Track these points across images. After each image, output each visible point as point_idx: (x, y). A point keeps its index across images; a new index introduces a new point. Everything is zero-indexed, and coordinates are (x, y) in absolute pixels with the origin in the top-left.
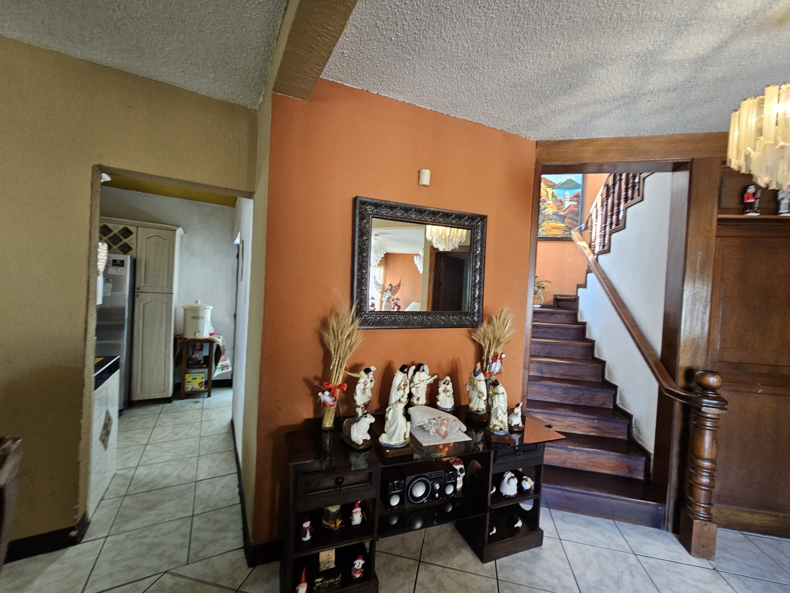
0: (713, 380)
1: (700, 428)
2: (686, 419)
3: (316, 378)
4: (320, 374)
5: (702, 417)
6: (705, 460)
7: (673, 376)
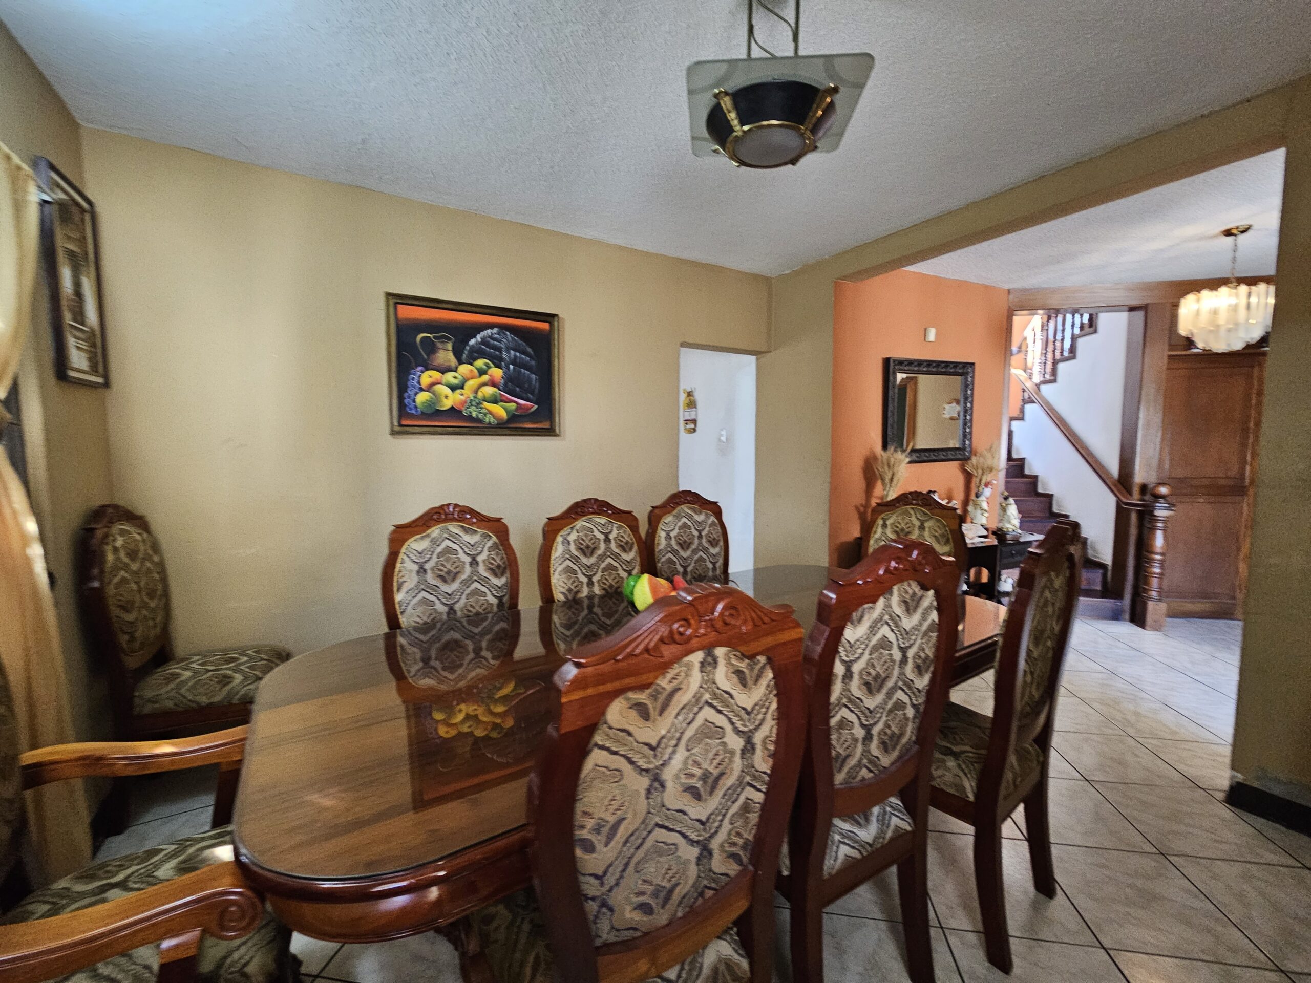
0: (1163, 490)
1: (1153, 529)
2: (1141, 526)
3: (862, 505)
4: (864, 502)
5: (1154, 519)
6: (1157, 554)
7: (1130, 492)
